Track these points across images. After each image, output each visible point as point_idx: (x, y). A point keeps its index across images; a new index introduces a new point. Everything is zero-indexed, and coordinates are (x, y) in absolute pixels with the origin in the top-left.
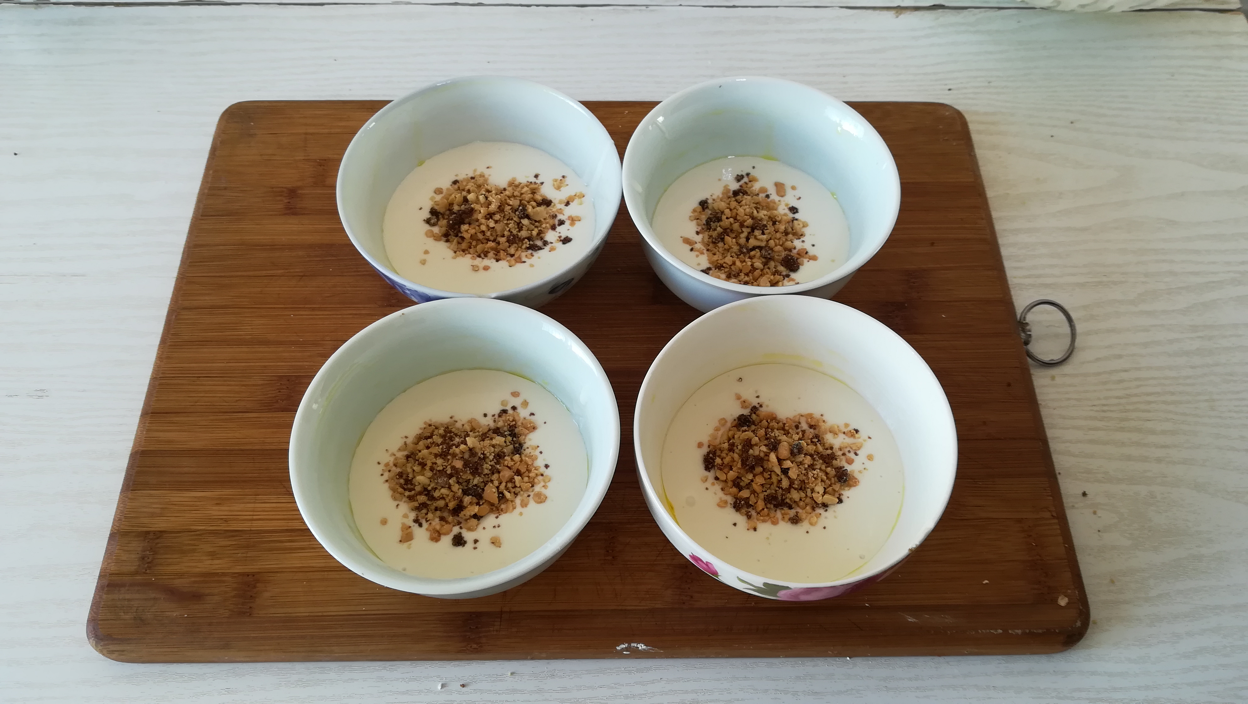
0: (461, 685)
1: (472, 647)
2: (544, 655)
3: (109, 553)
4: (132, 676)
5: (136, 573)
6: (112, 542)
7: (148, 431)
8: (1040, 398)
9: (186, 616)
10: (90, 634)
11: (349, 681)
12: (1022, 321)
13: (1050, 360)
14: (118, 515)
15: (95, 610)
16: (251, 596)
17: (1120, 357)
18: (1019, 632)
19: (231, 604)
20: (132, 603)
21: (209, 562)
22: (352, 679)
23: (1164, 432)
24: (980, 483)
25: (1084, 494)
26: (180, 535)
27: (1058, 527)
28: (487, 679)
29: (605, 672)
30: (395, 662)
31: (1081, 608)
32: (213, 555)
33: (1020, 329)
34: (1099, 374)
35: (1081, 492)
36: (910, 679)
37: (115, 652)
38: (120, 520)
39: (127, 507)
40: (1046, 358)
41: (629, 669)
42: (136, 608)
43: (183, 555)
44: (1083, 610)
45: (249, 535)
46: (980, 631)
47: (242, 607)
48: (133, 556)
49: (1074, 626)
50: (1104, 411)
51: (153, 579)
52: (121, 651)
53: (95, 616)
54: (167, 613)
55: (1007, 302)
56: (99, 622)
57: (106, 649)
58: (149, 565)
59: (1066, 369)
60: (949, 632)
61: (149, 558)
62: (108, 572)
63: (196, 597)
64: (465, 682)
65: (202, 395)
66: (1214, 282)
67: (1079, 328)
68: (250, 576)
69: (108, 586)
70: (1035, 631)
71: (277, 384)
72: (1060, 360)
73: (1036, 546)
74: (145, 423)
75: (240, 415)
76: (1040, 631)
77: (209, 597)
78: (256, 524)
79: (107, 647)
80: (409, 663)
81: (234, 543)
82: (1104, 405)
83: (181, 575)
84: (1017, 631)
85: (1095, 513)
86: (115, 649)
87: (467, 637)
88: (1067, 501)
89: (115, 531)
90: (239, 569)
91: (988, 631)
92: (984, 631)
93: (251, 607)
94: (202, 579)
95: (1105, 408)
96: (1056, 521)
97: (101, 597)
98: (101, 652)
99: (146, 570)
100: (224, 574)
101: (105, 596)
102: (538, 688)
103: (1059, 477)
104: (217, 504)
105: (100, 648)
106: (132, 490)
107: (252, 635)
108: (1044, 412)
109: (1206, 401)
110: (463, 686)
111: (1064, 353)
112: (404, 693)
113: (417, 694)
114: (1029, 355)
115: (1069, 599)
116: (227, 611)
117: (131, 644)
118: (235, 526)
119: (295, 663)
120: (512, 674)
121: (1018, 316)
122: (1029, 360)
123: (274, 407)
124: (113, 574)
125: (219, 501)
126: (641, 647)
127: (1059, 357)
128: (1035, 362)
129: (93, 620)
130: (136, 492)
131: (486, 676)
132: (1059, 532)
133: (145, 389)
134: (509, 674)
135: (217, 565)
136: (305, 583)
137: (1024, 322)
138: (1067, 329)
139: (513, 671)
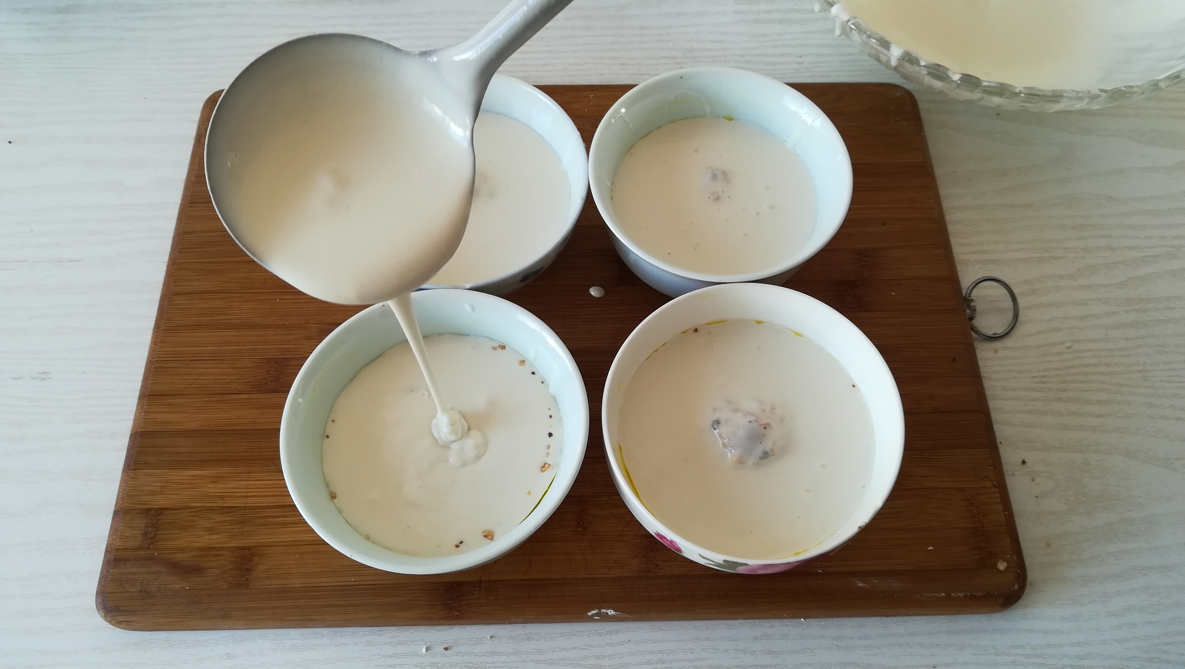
0: (444, 649)
1: (454, 615)
2: (521, 620)
3: (114, 530)
4: (140, 643)
5: (139, 548)
6: (117, 519)
7: (146, 412)
8: (982, 370)
9: (187, 588)
10: (99, 606)
11: (341, 646)
12: (967, 297)
13: (994, 334)
14: (121, 493)
15: (103, 584)
16: (248, 569)
17: (1058, 330)
18: (961, 595)
19: (229, 576)
20: (137, 576)
21: (207, 537)
22: (344, 644)
23: (1099, 402)
24: (926, 455)
25: (1024, 462)
26: (180, 511)
27: (999, 495)
28: (468, 642)
29: (577, 634)
30: (382, 627)
31: (1019, 571)
32: (211, 530)
33: (966, 305)
34: (1038, 347)
35: (1020, 460)
36: (860, 638)
37: (123, 623)
38: (123, 498)
39: (130, 486)
40: (989, 332)
41: (599, 631)
42: (141, 582)
43: (183, 531)
44: (1022, 574)
45: (243, 511)
46: (924, 594)
47: (240, 579)
48: (136, 532)
49: (1012, 589)
50: (1043, 382)
51: (156, 554)
52: (128, 621)
53: (103, 589)
54: (171, 586)
55: (953, 280)
56: (107, 595)
57: (114, 619)
58: (152, 540)
59: (1009, 342)
60: (895, 596)
61: (151, 534)
62: (114, 548)
63: (196, 570)
64: (448, 645)
65: (195, 378)
66: (1149, 256)
67: (1021, 302)
68: (246, 550)
69: (114, 560)
70: (975, 594)
71: (266, 367)
72: (1002, 334)
73: (978, 513)
74: (143, 405)
75: (232, 396)
76: (981, 594)
77: (210, 570)
78: (250, 500)
79: (115, 618)
80: (395, 628)
81: (231, 519)
82: (1043, 377)
83: (182, 550)
84: (959, 594)
85: (1033, 480)
86: (122, 620)
87: (449, 605)
88: (1007, 469)
89: (119, 509)
90: (235, 543)
91: (932, 594)
92: (928, 594)
93: (247, 579)
94: (201, 553)
95: (1045, 380)
96: (996, 490)
97: (108, 572)
98: (110, 622)
99: (149, 546)
100: (222, 549)
101: (111, 571)
102: (516, 650)
103: (999, 446)
104: (212, 482)
105: (109, 619)
106: (133, 470)
107: (249, 606)
108: (987, 384)
109: (1140, 371)
110: (446, 649)
111: (1006, 327)
112: (391, 656)
113: (404, 657)
114: (974, 329)
115: (1007, 564)
116: (226, 583)
117: (138, 615)
118: (230, 503)
119: (290, 630)
120: (491, 637)
121: (964, 292)
122: (974, 334)
123: (264, 388)
124: (118, 549)
125: (215, 479)
126: (611, 612)
127: (1001, 332)
128: (979, 335)
129: (101, 593)
130: (138, 471)
131: (468, 640)
132: (999, 500)
133: (141, 371)
134: (489, 638)
135: (216, 540)
136: (297, 556)
137: (969, 298)
138: (1009, 304)
139: (491, 635)
